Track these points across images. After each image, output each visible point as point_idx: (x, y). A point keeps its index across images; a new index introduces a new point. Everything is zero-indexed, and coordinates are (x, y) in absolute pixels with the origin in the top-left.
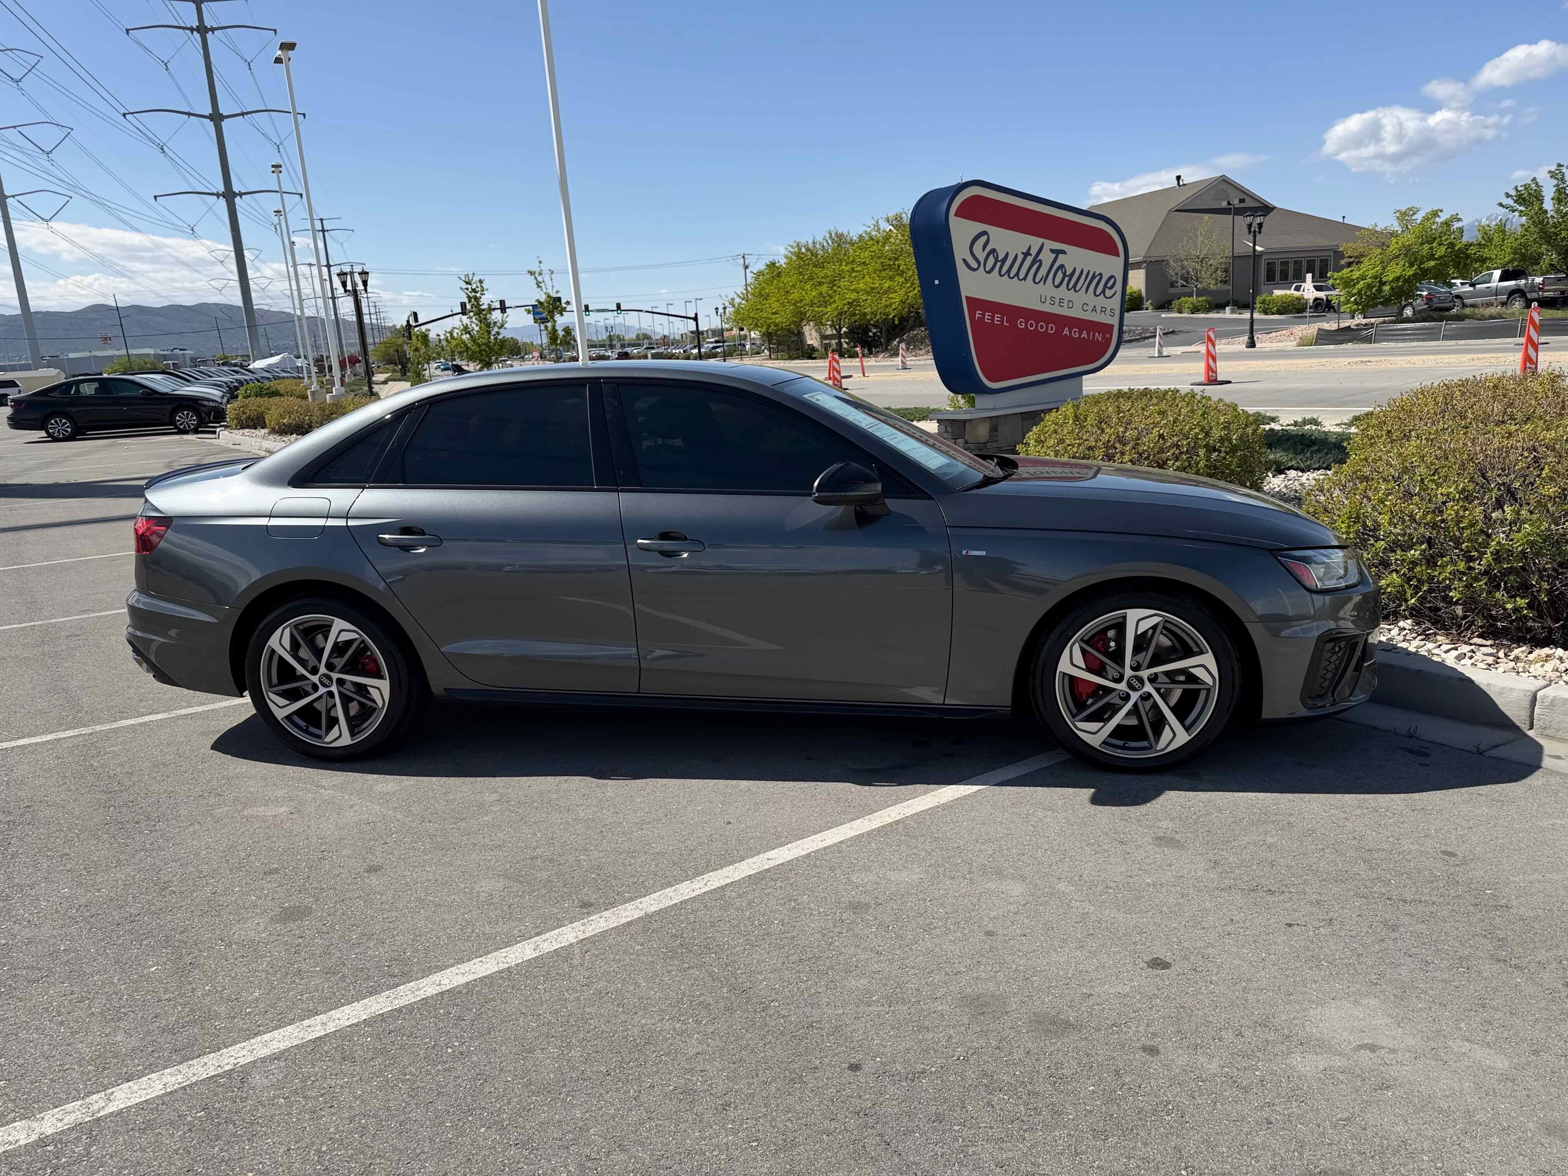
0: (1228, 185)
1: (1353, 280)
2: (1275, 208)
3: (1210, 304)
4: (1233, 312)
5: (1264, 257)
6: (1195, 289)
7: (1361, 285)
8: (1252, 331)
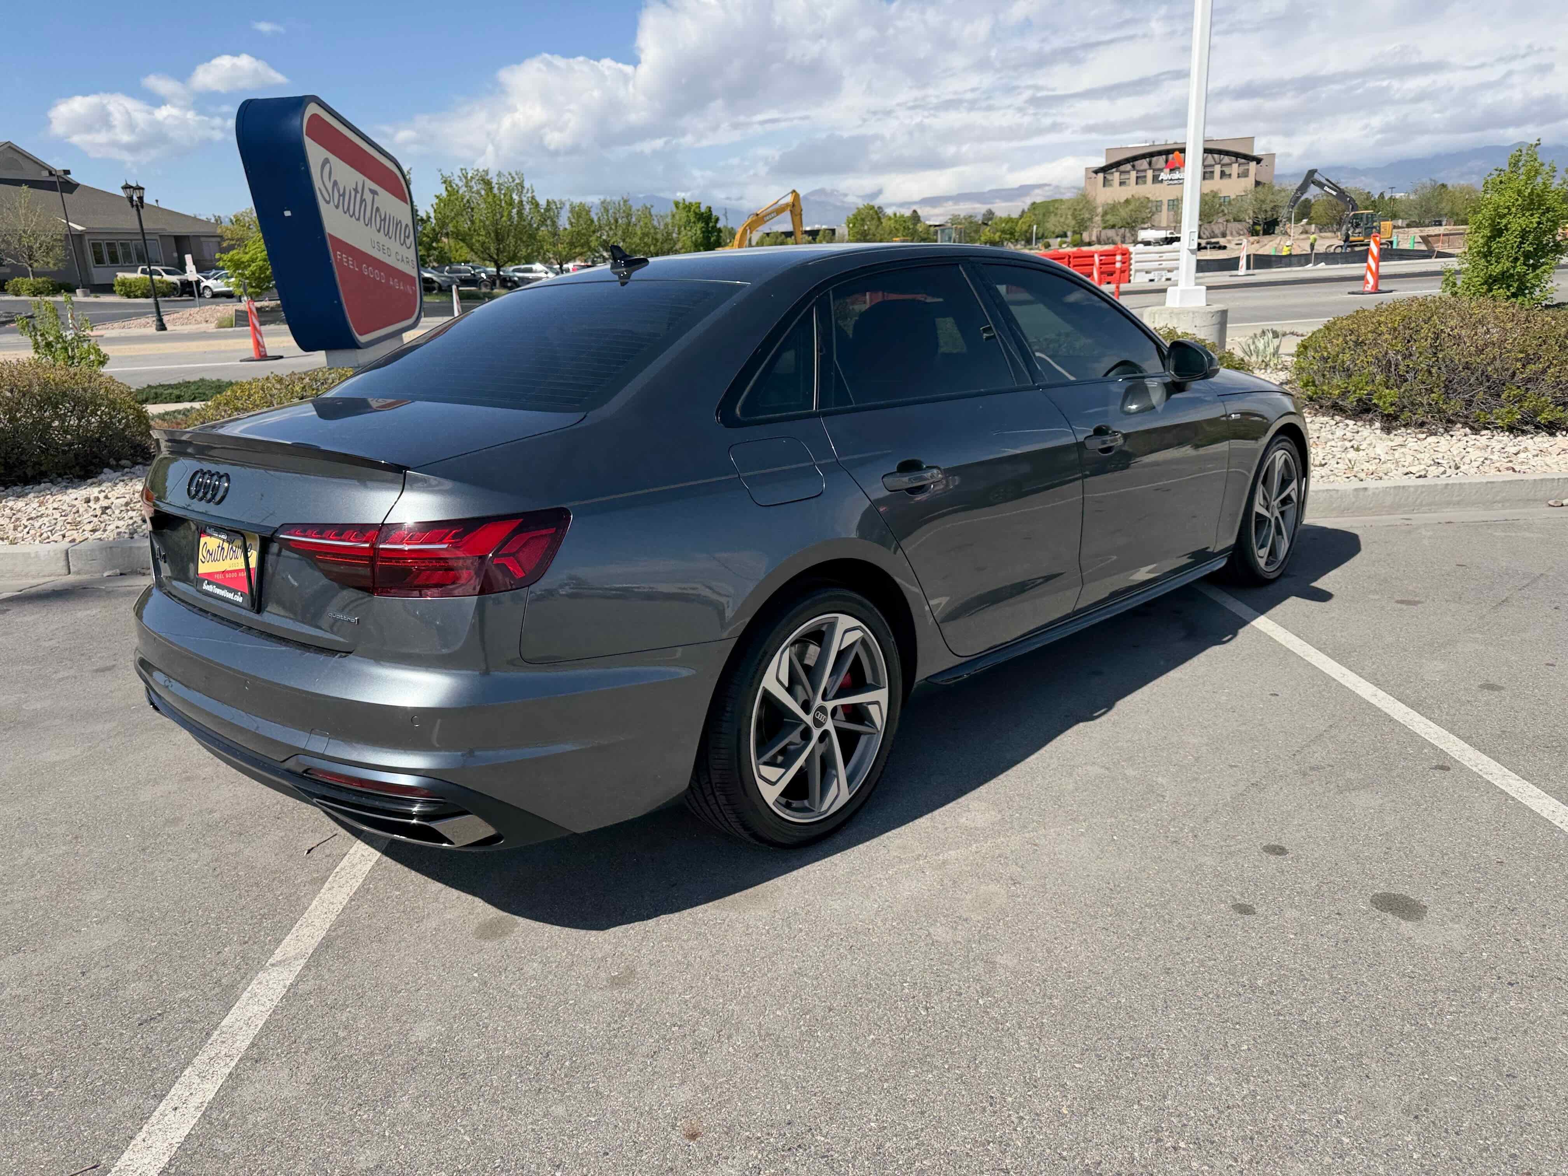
0: (17, 154)
1: (243, 262)
2: (78, 185)
3: (53, 285)
4: (86, 295)
5: (87, 237)
6: (30, 269)
7: (253, 267)
8: (159, 313)
